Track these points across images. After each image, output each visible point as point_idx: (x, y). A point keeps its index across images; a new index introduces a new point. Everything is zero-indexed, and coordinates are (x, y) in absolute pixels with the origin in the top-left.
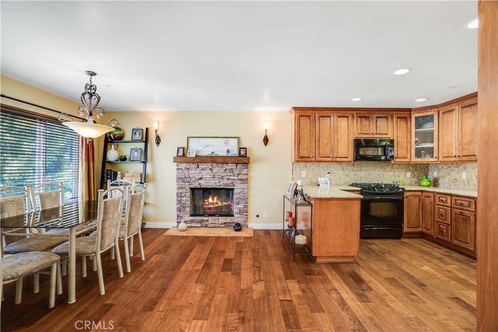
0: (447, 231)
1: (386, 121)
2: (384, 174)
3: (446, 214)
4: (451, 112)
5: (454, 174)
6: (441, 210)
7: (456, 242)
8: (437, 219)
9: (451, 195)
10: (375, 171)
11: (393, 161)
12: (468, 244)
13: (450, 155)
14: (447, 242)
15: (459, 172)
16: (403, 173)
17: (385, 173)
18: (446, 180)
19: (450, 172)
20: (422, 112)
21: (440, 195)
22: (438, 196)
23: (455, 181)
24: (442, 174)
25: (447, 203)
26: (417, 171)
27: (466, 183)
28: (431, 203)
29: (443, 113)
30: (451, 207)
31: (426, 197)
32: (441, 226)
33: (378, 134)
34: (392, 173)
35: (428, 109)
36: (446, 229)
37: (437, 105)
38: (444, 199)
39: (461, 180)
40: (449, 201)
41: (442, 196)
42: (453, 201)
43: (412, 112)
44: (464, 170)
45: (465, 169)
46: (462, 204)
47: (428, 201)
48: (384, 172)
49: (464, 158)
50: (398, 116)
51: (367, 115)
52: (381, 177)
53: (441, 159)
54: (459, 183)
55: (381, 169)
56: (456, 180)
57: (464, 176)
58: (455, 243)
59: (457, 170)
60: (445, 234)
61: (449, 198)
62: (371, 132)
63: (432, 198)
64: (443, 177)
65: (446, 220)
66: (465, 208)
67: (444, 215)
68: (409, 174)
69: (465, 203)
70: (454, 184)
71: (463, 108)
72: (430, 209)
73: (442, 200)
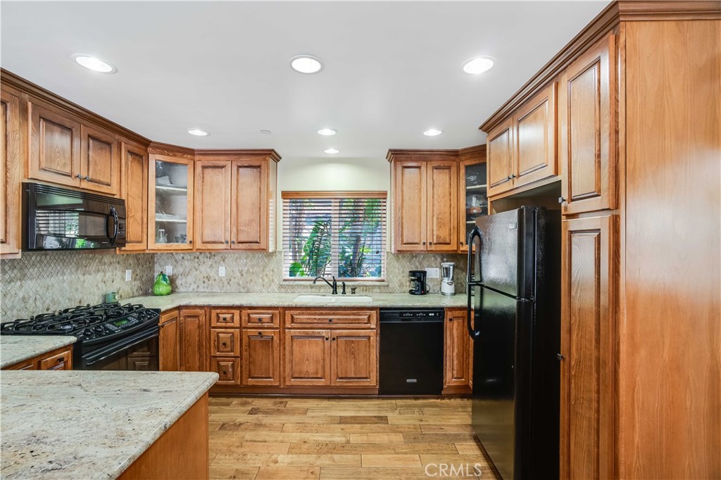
0: (233, 369)
1: (108, 154)
2: (84, 281)
3: (232, 341)
4: (220, 170)
5: (205, 269)
6: (221, 335)
7: (251, 382)
8: (214, 352)
9: (240, 308)
10: (63, 274)
11: (120, 250)
12: (270, 378)
13: (216, 240)
14: (235, 386)
15: (214, 265)
16: (119, 273)
17: (87, 276)
18: (190, 279)
19: (196, 265)
20: (168, 155)
21: (218, 311)
22: (214, 312)
23: (206, 280)
24: (181, 270)
25: (233, 322)
26: (140, 267)
27: (226, 283)
28: (199, 327)
29: (204, 167)
30: (240, 327)
31: (189, 316)
32: (222, 363)
33: (91, 181)
34: (100, 276)
35: (178, 152)
36: (233, 365)
37: (193, 150)
38: (228, 316)
39: (216, 278)
40: (237, 318)
41: (224, 311)
42: (245, 318)
43: (150, 149)
44: (222, 262)
45: (224, 260)
46: (260, 320)
47: (192, 325)
48: (84, 274)
49: (240, 245)
50: (130, 148)
51: (68, 123)
52: (77, 290)
53: (199, 245)
54: (213, 282)
55: (77, 269)
56: (208, 278)
57: (222, 271)
58: (249, 384)
59: (210, 262)
60: (230, 375)
61: (237, 312)
62: (76, 173)
63: (202, 319)
64: (185, 274)
65: (232, 351)
66: (266, 325)
67: (228, 343)
68: (128, 275)
69: (266, 317)
70: (206, 285)
71: (239, 167)
72: (197, 339)
73: (225, 319)
